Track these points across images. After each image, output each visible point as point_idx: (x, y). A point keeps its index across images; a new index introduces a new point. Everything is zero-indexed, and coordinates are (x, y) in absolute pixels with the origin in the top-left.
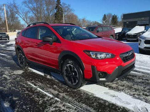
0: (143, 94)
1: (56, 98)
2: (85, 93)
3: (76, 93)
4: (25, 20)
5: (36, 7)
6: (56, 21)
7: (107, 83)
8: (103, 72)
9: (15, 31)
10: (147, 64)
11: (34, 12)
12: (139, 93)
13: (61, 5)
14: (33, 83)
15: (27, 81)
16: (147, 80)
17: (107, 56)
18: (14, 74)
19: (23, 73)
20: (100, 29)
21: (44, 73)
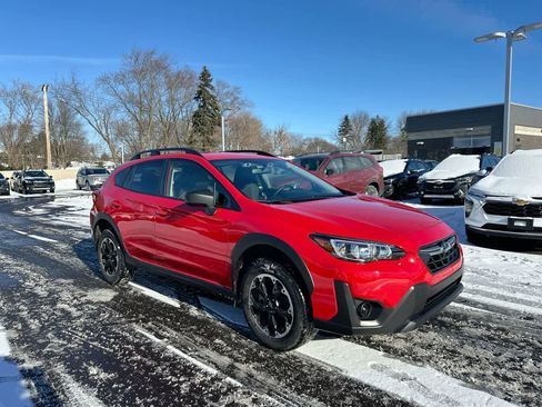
0: (496, 375)
1: (229, 379)
2: (313, 366)
3: (286, 365)
4: (104, 132)
5: (136, 93)
6: (195, 137)
7: (377, 338)
8: (371, 303)
9: (68, 165)
10: (495, 279)
11: (132, 110)
12: (482, 372)
13: (212, 88)
14: (150, 330)
15: (131, 322)
16: (503, 330)
17: (382, 252)
18: (89, 302)
19: (115, 298)
20: (336, 165)
21: (180, 299)
